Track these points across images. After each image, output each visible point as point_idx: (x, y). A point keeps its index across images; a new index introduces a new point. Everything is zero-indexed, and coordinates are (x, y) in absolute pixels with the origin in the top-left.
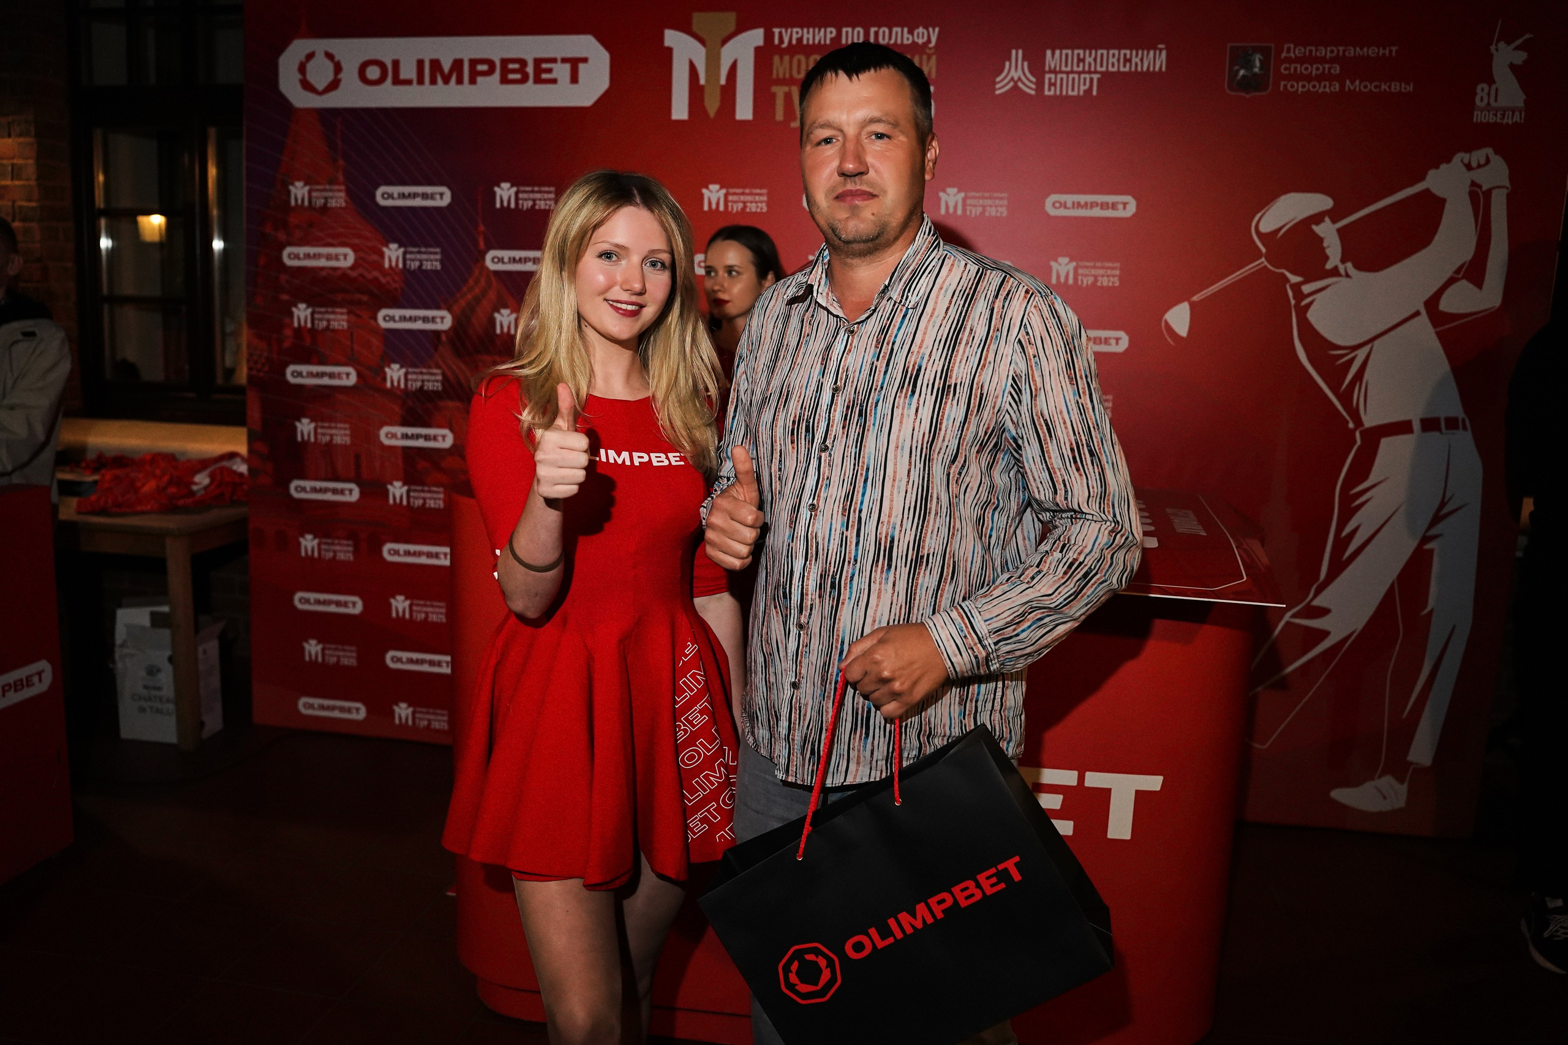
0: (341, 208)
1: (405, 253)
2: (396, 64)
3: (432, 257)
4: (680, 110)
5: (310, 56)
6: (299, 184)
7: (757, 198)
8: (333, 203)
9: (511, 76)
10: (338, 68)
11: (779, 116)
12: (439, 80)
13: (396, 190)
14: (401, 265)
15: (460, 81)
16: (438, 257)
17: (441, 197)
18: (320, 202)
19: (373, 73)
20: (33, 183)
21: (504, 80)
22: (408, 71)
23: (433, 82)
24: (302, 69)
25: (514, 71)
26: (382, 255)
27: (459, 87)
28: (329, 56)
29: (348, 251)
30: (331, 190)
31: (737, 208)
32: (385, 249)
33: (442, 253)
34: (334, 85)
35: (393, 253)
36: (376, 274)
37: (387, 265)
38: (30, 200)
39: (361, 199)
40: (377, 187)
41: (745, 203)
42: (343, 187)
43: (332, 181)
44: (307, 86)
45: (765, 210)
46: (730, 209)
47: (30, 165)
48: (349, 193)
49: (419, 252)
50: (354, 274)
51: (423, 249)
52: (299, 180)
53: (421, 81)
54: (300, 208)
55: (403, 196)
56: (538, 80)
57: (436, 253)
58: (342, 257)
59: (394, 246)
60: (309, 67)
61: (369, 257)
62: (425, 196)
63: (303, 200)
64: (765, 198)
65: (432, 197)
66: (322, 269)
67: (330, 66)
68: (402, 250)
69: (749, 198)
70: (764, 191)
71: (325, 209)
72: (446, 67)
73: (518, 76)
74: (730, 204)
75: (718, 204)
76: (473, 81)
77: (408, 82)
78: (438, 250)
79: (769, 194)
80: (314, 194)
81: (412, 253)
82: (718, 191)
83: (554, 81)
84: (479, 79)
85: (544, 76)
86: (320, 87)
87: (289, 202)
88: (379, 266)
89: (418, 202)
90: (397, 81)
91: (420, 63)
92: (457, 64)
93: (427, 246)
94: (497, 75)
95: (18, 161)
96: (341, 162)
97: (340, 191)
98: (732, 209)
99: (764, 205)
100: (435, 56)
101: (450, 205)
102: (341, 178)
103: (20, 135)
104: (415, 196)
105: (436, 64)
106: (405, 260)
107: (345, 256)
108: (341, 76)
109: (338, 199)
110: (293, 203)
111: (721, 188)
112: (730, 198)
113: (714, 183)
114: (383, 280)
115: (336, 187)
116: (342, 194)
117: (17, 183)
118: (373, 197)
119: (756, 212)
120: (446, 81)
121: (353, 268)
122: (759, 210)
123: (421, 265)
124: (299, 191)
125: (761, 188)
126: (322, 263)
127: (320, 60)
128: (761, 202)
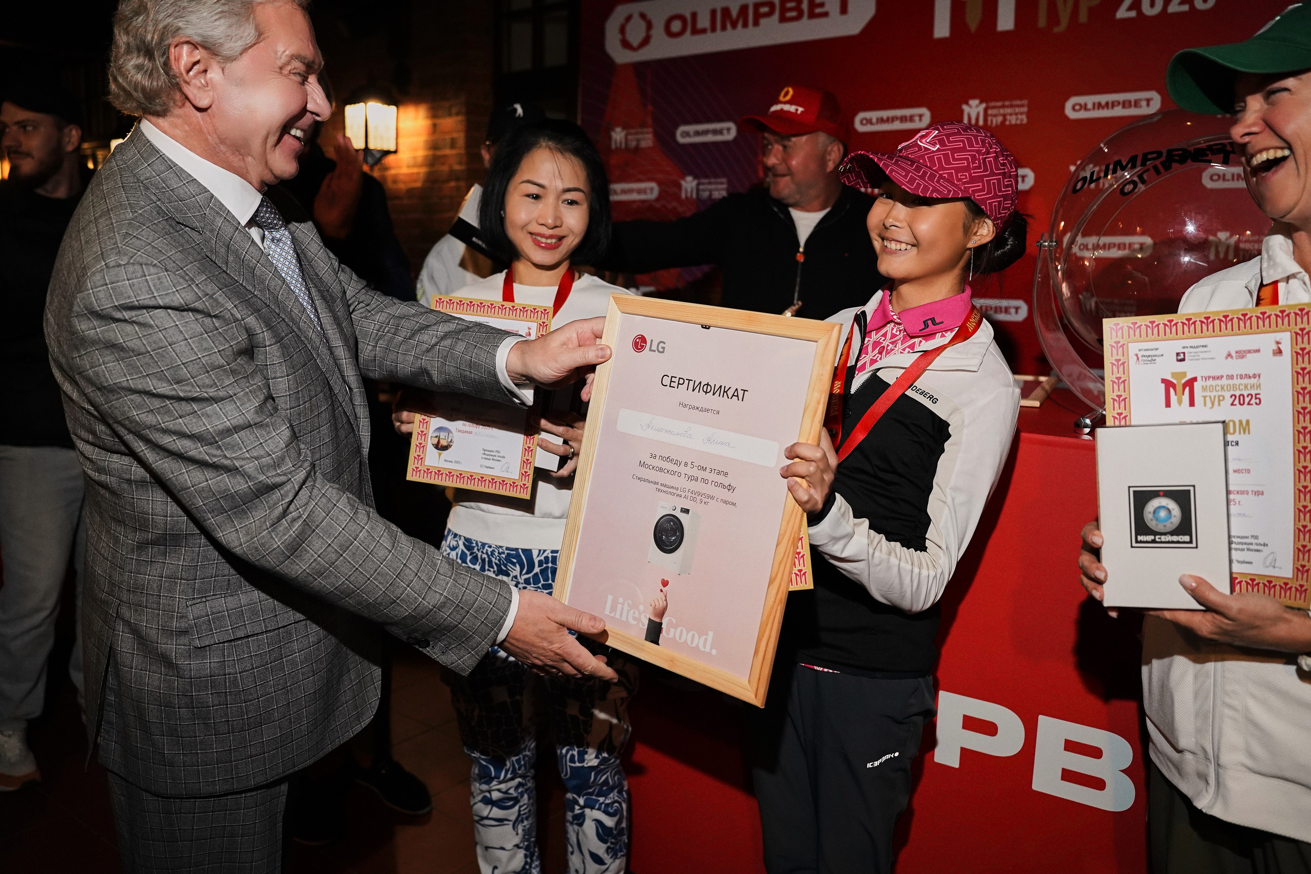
0: (649, 148)
1: (698, 184)
2: (694, 15)
3: (720, 187)
4: (942, 28)
5: (629, 18)
6: (618, 130)
7: (1017, 110)
8: (643, 144)
9: (789, 14)
10: (649, 26)
11: (1042, 22)
12: (729, 26)
13: (691, 128)
14: (694, 196)
15: (745, 25)
16: (725, 186)
17: (728, 131)
18: (633, 144)
19: (676, 26)
20: (462, 151)
21: (783, 19)
22: (704, 22)
23: (724, 28)
24: (622, 30)
25: (791, 9)
26: (679, 187)
27: (745, 30)
28: (643, 16)
29: (653, 185)
30: (642, 133)
31: (996, 121)
32: (683, 183)
33: (730, 183)
34: (646, 41)
35: (689, 184)
36: (674, 204)
37: (683, 196)
38: (460, 163)
39: (665, 139)
40: (676, 126)
41: (1004, 116)
42: (650, 130)
43: (643, 125)
44: (626, 44)
45: (1025, 121)
46: (989, 123)
47: (461, 138)
48: (656, 134)
49: (710, 183)
50: (658, 205)
51: (713, 180)
52: (618, 125)
53: (713, 29)
54: (618, 149)
55: (698, 133)
56: (812, 15)
57: (722, 183)
58: (648, 191)
59: (689, 179)
60: (629, 28)
61: (670, 189)
62: (715, 132)
63: (621, 143)
64: (1025, 109)
65: (720, 132)
66: (633, 202)
67: (643, 25)
68: (695, 183)
69: (1009, 111)
70: (1025, 102)
71: (637, 149)
72: (734, 13)
73: (794, 14)
74: (989, 119)
75: (977, 119)
76: (756, 23)
77: (704, 31)
78: (724, 180)
79: (1029, 106)
80: (630, 137)
81: (703, 184)
82: (977, 106)
83: (826, 14)
84: (763, 21)
85: (818, 10)
86: (635, 43)
87: (610, 144)
88: (677, 197)
89: (710, 138)
90: (696, 31)
91: (713, 13)
92: (744, 9)
93: (717, 176)
94: (776, 16)
95: (455, 135)
96: (650, 108)
97: (647, 133)
98: (992, 123)
99: (1024, 117)
100: (724, 5)
101: (735, 139)
102: (650, 121)
103: (458, 114)
104: (706, 132)
105: (726, 12)
106: (698, 190)
107: (652, 189)
108: (653, 32)
109: (647, 140)
110: (613, 146)
111: (981, 102)
112: (990, 112)
113: (974, 98)
114: (680, 209)
115: (645, 130)
116: (650, 136)
117: (454, 152)
118: (673, 135)
119: (1016, 125)
120: (734, 26)
121: (657, 199)
122: (1019, 122)
123: (710, 195)
124: (618, 135)
125: (1021, 99)
126: (635, 197)
127: (636, 20)
128: (1022, 114)
